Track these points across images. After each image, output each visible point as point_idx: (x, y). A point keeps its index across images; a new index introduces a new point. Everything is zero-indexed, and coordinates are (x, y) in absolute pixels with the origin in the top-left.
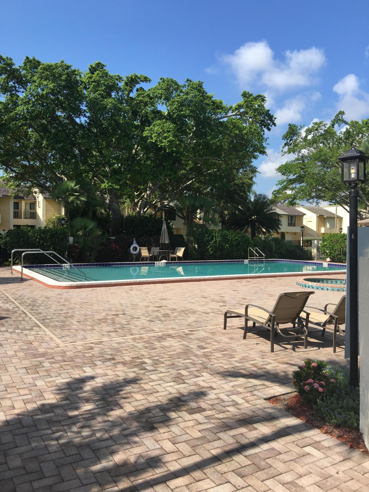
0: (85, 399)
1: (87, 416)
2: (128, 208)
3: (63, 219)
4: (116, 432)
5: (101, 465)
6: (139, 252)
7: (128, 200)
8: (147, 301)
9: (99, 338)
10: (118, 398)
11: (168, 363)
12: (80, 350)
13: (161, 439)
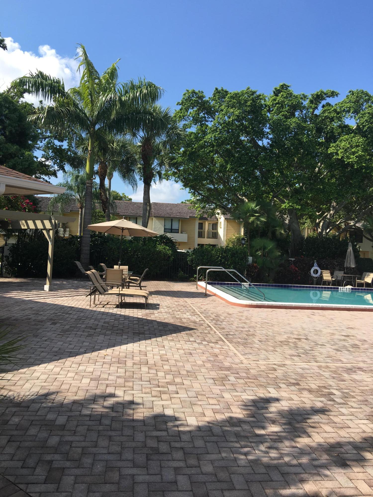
0: (271, 420)
1: (274, 437)
2: (308, 229)
3: (243, 239)
4: (304, 460)
5: (290, 490)
6: (320, 275)
7: (308, 221)
8: (331, 328)
9: (282, 360)
10: (306, 425)
11: (360, 398)
12: (263, 370)
13: (355, 478)
